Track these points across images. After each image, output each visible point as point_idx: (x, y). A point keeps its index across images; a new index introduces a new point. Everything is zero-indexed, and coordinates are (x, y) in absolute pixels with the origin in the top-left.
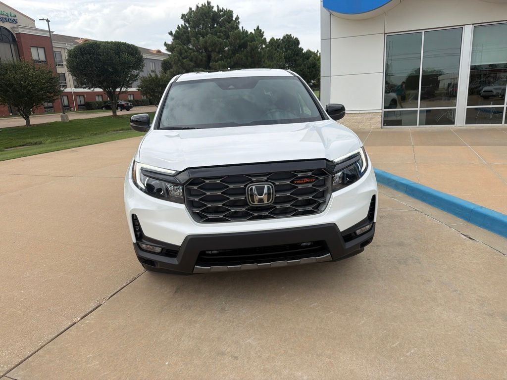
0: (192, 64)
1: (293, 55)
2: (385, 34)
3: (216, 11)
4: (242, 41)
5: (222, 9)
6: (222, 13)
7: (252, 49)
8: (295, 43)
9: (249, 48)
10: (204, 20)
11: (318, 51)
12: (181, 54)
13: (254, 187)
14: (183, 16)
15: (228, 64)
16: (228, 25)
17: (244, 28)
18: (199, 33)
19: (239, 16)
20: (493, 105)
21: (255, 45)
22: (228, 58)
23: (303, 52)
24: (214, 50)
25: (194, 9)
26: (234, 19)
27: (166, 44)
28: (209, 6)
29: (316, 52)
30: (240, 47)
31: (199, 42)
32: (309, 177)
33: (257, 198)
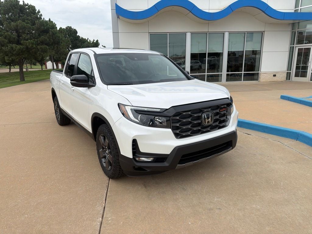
0: (7, 41)
1: (74, 40)
2: (149, 33)
3: (22, 4)
4: (46, 28)
5: (27, 4)
6: (27, 7)
8: (74, 32)
9: (50, 33)
10: (13, 10)
11: (88, 39)
13: (205, 115)
15: (36, 42)
16: (33, 16)
17: (45, 19)
18: (9, 18)
19: (40, 10)
20: (198, 73)
21: (55, 31)
22: (35, 38)
23: (80, 38)
24: (24, 33)
26: (37, 12)
29: (87, 39)
30: (44, 31)
31: (10, 25)
32: (224, 107)
33: (207, 120)
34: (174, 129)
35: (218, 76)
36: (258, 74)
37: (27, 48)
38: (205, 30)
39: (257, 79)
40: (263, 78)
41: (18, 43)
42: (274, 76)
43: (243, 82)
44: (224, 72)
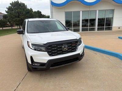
0: (14, 17)
2: (65, 12)
3: (20, 3)
4: (28, 11)
6: (22, 4)
7: (31, 13)
8: (40, 13)
10: (17, 5)
11: (46, 15)
12: (11, 14)
13: (64, 46)
14: (10, 4)
17: (28, 8)
18: (16, 8)
22: (24, 15)
24: (20, 13)
25: (13, 2)
26: (25, 6)
27: (6, 11)
28: (18, 2)
30: (27, 13)
32: (74, 43)
33: (64, 49)
34: (48, 52)
35: (94, 28)
36: (111, 27)
37: (22, 19)
38: (88, 10)
39: (111, 30)
40: (113, 29)
41: (19, 17)
42: (119, 28)
43: (104, 31)
44: (96, 27)
